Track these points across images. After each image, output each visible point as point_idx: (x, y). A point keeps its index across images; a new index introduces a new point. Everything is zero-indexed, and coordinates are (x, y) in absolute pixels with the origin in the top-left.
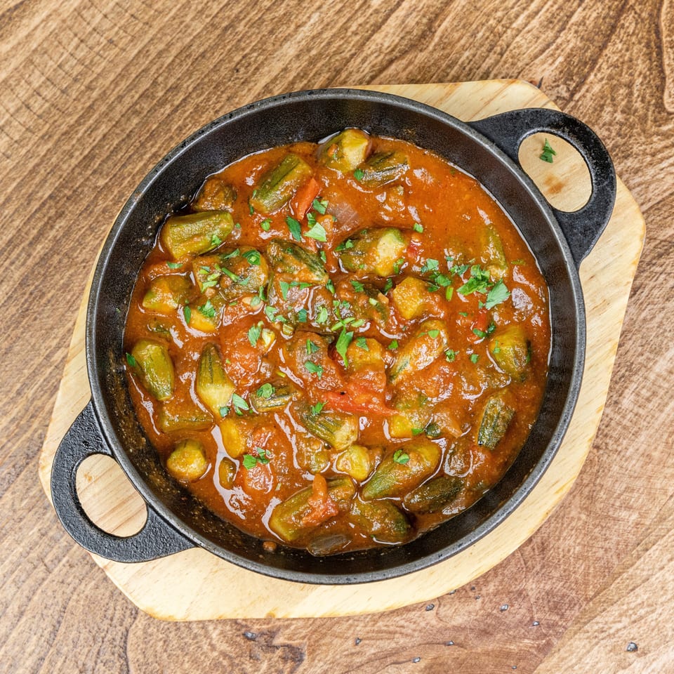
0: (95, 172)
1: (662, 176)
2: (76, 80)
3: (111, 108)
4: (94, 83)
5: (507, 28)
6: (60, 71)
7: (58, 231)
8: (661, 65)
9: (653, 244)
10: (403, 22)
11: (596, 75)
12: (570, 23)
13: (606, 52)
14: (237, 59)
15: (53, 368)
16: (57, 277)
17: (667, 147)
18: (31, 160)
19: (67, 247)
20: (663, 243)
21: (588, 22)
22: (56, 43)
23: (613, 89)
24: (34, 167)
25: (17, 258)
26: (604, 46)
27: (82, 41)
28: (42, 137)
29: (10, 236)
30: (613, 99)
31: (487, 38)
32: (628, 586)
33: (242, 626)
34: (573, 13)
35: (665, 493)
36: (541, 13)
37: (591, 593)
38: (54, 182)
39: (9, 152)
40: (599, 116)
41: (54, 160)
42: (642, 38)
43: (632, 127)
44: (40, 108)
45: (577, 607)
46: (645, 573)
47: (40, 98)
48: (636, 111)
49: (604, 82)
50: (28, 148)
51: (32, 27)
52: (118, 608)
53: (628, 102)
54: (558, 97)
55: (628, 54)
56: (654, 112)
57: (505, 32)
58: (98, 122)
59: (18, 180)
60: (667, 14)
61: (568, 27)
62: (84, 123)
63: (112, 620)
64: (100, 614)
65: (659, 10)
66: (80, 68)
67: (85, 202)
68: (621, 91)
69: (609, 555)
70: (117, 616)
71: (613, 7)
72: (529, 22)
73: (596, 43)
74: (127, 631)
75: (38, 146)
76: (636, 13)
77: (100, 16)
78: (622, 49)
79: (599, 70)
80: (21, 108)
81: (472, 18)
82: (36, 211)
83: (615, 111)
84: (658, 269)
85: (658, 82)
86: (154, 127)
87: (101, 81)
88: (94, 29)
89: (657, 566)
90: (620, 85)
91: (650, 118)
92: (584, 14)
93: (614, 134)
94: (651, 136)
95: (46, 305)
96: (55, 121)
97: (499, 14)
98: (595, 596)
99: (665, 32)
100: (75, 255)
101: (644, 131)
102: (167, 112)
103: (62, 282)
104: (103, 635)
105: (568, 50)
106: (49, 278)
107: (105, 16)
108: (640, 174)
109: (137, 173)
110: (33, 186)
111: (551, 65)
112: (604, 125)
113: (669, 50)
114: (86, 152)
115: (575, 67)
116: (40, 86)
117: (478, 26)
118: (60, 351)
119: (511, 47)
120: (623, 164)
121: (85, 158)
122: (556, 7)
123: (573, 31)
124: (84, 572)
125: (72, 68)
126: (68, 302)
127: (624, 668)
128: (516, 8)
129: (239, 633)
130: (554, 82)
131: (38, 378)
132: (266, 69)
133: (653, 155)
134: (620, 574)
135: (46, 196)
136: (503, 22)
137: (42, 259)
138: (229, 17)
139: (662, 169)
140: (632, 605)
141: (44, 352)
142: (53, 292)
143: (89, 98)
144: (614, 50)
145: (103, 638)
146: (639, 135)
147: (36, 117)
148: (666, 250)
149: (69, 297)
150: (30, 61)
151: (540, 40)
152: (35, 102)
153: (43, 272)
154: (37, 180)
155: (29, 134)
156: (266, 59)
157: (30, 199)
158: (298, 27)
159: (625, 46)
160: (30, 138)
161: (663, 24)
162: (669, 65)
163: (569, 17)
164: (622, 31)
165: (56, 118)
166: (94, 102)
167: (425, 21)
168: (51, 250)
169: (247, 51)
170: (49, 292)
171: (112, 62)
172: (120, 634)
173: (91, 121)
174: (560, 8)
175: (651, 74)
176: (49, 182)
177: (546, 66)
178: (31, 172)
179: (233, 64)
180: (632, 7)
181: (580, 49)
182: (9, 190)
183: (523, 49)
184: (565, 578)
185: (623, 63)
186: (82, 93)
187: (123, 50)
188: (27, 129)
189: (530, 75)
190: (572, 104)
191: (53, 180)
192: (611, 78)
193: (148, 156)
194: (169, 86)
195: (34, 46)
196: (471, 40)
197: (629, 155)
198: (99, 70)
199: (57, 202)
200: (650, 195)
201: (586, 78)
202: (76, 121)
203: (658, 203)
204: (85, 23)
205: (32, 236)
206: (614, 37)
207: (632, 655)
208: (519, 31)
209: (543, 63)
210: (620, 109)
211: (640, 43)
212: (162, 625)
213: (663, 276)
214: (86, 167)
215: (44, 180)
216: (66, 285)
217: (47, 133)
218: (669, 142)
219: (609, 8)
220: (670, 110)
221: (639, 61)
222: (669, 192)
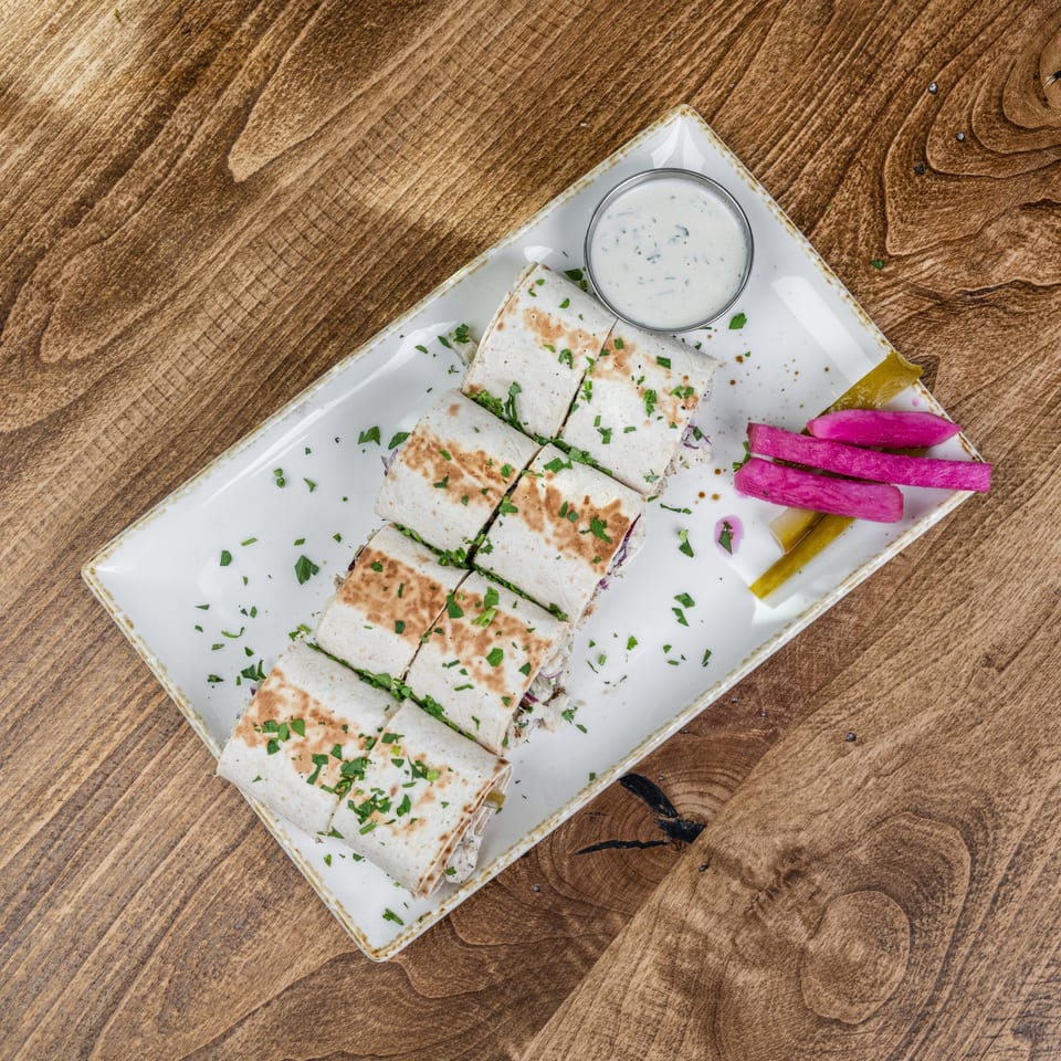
0: (366, 297)
1: (884, 312)
2: (350, 214)
3: (382, 240)
4: (367, 217)
6: (336, 206)
8: (884, 214)
11: (824, 221)
12: (802, 173)
13: (834, 200)
14: (498, 198)
17: (887, 287)
18: (307, 285)
21: (818, 173)
22: (332, 180)
24: (310, 292)
25: (292, 375)
26: (833, 195)
27: (356, 179)
28: (318, 265)
29: (287, 354)
30: (840, 243)
32: (848, 681)
34: (805, 164)
35: (883, 598)
36: (776, 164)
37: (814, 688)
38: (328, 306)
39: (287, 278)
41: (328, 286)
42: (867, 188)
43: (857, 268)
44: (316, 239)
45: (801, 700)
46: (863, 671)
47: (316, 230)
48: (861, 253)
49: (832, 227)
50: (305, 275)
51: (310, 165)
53: (854, 245)
55: (854, 202)
56: (877, 255)
58: (370, 252)
59: (295, 304)
60: (890, 167)
61: (800, 177)
62: (356, 253)
65: (883, 164)
66: (353, 203)
67: (356, 326)
68: (847, 236)
69: (831, 653)
71: (842, 160)
73: (825, 192)
75: (314, 273)
76: (861, 166)
77: (373, 156)
78: (849, 198)
79: (828, 216)
80: (298, 238)
82: (312, 332)
83: (842, 254)
85: (881, 228)
86: (421, 258)
87: (373, 215)
88: (367, 168)
89: (875, 664)
90: (847, 230)
91: (873, 260)
92: (814, 165)
94: (874, 276)
96: (330, 251)
98: (818, 690)
99: (888, 184)
101: (868, 272)
102: (434, 245)
105: (799, 198)
107: (378, 157)
109: (405, 300)
110: (309, 309)
113: (891, 199)
114: (358, 280)
115: (806, 213)
116: (317, 219)
121: (357, 284)
122: (789, 158)
123: (804, 180)
125: (347, 203)
127: (843, 756)
128: (753, 159)
132: (525, 208)
133: (876, 294)
134: (841, 671)
135: (321, 318)
138: (491, 160)
139: (883, 307)
140: (852, 699)
143: (362, 231)
144: (842, 198)
146: (863, 275)
147: (312, 247)
150: (307, 196)
152: (312, 233)
154: (313, 304)
155: (306, 262)
156: (524, 199)
157: (305, 320)
158: (554, 171)
159: (852, 195)
160: (307, 266)
161: (886, 176)
162: (891, 213)
163: (802, 168)
164: (849, 182)
165: (331, 248)
166: (366, 234)
169: (507, 191)
171: (383, 198)
173: (363, 252)
174: (794, 160)
175: (875, 221)
176: (324, 306)
178: (307, 297)
179: (494, 203)
180: (859, 161)
181: (811, 196)
182: (287, 313)
184: (791, 673)
185: (849, 210)
186: (356, 226)
187: (393, 187)
188: (304, 258)
192: (838, 223)
193: (415, 284)
194: (435, 221)
195: (312, 182)
198: (371, 205)
199: (331, 325)
202: (349, 252)
204: (359, 163)
205: (306, 355)
206: (841, 187)
207: (850, 745)
210: (846, 251)
211: (865, 193)
214: (358, 293)
215: (319, 305)
217: (322, 261)
218: (890, 282)
219: (838, 160)
220: (891, 254)
221: (864, 209)
222: (890, 327)
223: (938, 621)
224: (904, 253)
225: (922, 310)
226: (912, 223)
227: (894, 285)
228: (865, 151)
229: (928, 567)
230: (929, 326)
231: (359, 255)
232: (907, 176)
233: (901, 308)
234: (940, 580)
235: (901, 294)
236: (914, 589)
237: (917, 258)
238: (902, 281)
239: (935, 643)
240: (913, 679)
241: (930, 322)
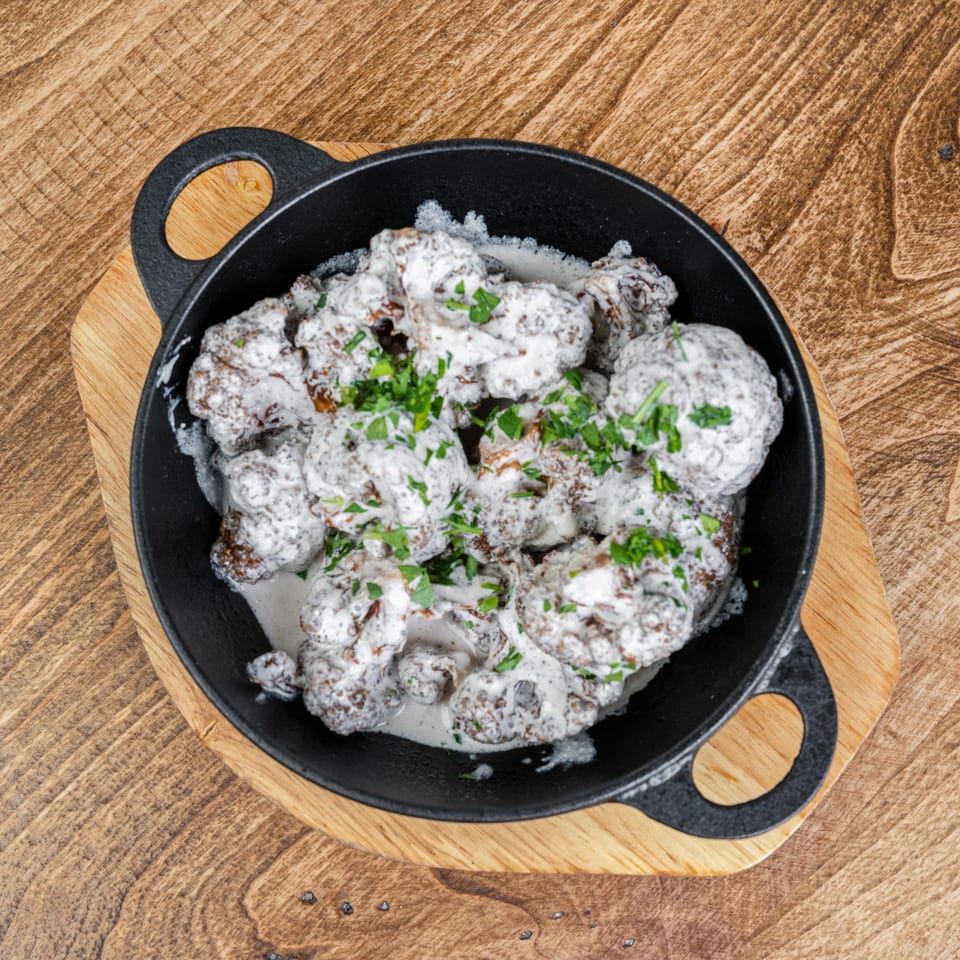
1: (883, 364)
2: (92, 175)
4: (118, 182)
5: (687, 150)
6: (73, 162)
7: (51, 378)
8: (890, 216)
9: (864, 457)
10: (545, 131)
11: (801, 222)
12: (771, 149)
13: (817, 192)
15: (29, 565)
16: (46, 441)
17: (891, 326)
18: (22, 279)
19: (62, 401)
20: (878, 456)
21: (795, 150)
22: (70, 123)
23: (824, 242)
24: (25, 289)
26: (815, 184)
27: (105, 123)
28: (40, 250)
30: (823, 256)
31: (658, 161)
32: (801, 923)
33: (264, 944)
34: (776, 136)
35: (860, 798)
36: (732, 133)
37: (751, 931)
38: (51, 312)
40: (803, 278)
41: (53, 281)
42: (867, 177)
43: (846, 295)
44: (41, 209)
45: (729, 948)
46: (826, 907)
47: (41, 196)
48: (853, 274)
49: (812, 232)
50: (20, 262)
51: (38, 100)
52: (93, 906)
53: (843, 261)
54: (748, 248)
55: (847, 196)
56: (876, 277)
57: (682, 155)
60: (902, 147)
61: (767, 154)
62: (99, 235)
63: (82, 922)
64: (66, 913)
65: (892, 142)
66: (99, 159)
68: (834, 246)
69: (778, 878)
70: (90, 917)
71: (831, 132)
72: (716, 144)
73: (804, 180)
74: (103, 940)
75: (33, 261)
76: (860, 143)
77: (133, 91)
78: (839, 190)
79: (806, 216)
80: (14, 207)
81: (639, 133)
82: (23, 349)
83: (825, 273)
84: (869, 491)
85: (885, 237)
87: (127, 179)
88: (124, 109)
89: (844, 899)
90: (833, 237)
91: (871, 285)
92: (790, 139)
93: (821, 303)
94: (871, 309)
95: (26, 479)
96: (60, 229)
97: (676, 130)
98: (755, 935)
99: (898, 171)
100: (73, 413)
101: (862, 302)
103: (51, 448)
104: (68, 942)
105: (765, 186)
106: (33, 443)
107: (140, 92)
108: (853, 359)
110: (23, 315)
111: (741, 203)
112: (808, 290)
113: (903, 196)
115: (774, 209)
116: (43, 180)
117: (646, 144)
118: (41, 543)
119: (690, 176)
120: (830, 345)
122: (753, 126)
123: (774, 160)
124: (49, 853)
125: (90, 158)
126: (57, 478)
128: (699, 124)
129: (258, 953)
130: (745, 227)
131: (6, 578)
133: (872, 336)
134: (792, 906)
135: (39, 329)
136: (681, 142)
137: (26, 415)
138: (308, 106)
139: (883, 356)
140: (806, 951)
141: (18, 544)
142: (38, 461)
143: (109, 201)
144: (828, 190)
145: (68, 948)
146: (855, 307)
147: (33, 221)
148: (882, 465)
149: (59, 471)
150: (31, 145)
151: (729, 170)
152: (35, 200)
153: (25, 434)
154: (29, 306)
155: (23, 244)
157: (16, 332)
158: (402, 126)
159: (843, 186)
160: (24, 250)
161: (896, 161)
162: (900, 216)
163: (771, 141)
164: (841, 166)
165: (61, 224)
166: (115, 207)
167: (575, 131)
168: (39, 404)
170: (33, 461)
171: (144, 154)
172: (92, 943)
173: (109, 233)
174: (759, 129)
175: (876, 226)
176: (45, 310)
177: (735, 204)
178: (21, 295)
180: (856, 135)
181: (783, 185)
183: (706, 180)
184: (715, 906)
185: (838, 208)
186: (100, 193)
187: (161, 139)
188: (20, 237)
189: (712, 216)
190: (767, 258)
191: (49, 309)
192: (821, 227)
195: (39, 124)
196: (636, 162)
197: (839, 333)
198: (126, 165)
199: (54, 340)
200: (864, 390)
201: (787, 224)
202: (88, 231)
203: (875, 401)
204: (112, 99)
205: (14, 383)
206: (828, 173)
208: (702, 155)
209: (732, 200)
210: (831, 270)
211: (863, 183)
212: (152, 935)
213: (875, 501)
215: (38, 308)
216: (56, 454)
217: (47, 244)
218: (894, 319)
219: (825, 133)
220: (899, 276)
221: (861, 208)
222: (891, 387)
223: (943, 837)
224: (917, 277)
225: (941, 364)
226: (932, 233)
227: (901, 324)
228: (866, 122)
229: (932, 754)
230: (950, 388)
231: (105, 236)
232: (928, 162)
233: (909, 359)
234: (948, 775)
235: (910, 338)
236: (909, 787)
237: (937, 285)
238: (912, 319)
239: (936, 871)
240: (900, 925)
241: (952, 382)
